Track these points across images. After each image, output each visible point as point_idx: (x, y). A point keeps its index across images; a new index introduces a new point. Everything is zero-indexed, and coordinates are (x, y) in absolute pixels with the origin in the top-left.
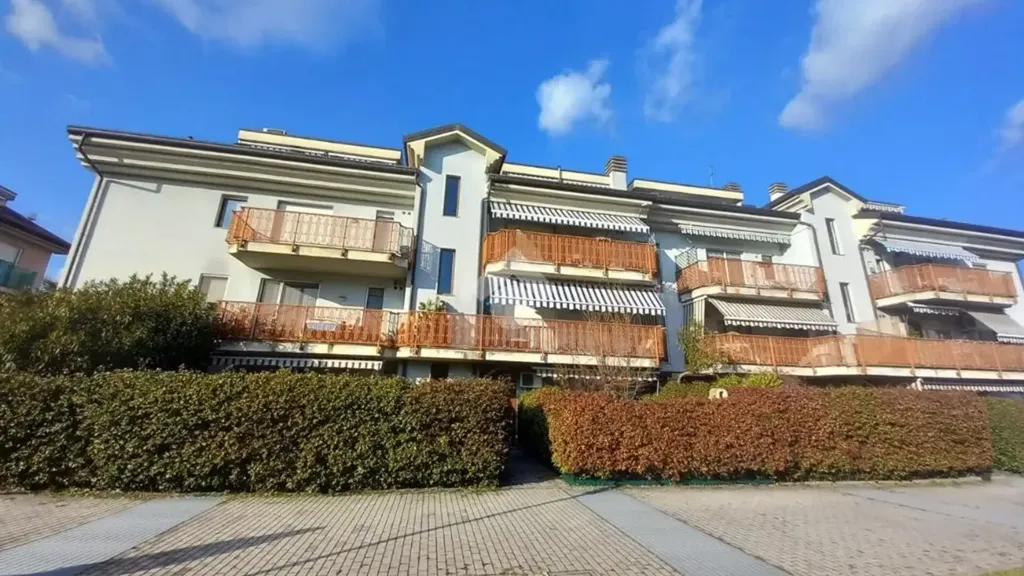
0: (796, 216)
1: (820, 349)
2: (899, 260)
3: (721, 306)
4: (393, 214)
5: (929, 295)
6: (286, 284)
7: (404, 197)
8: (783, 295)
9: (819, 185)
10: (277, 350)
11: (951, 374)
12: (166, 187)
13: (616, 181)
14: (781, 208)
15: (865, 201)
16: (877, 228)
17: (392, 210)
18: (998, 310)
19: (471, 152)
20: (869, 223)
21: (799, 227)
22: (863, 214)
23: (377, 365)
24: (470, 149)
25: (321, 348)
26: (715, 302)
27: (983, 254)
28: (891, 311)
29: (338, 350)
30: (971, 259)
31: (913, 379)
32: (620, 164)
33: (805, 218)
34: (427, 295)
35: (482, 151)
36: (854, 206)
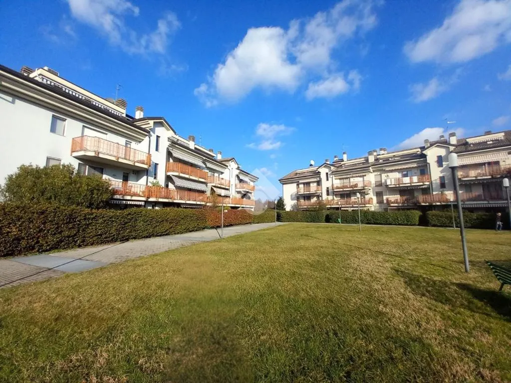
0: (227, 166)
1: (227, 199)
2: (241, 181)
3: (215, 189)
4: (131, 142)
5: (244, 190)
6: (89, 166)
7: (138, 138)
8: (224, 187)
9: (232, 159)
10: (114, 198)
11: (244, 206)
12: (17, 101)
13: (192, 145)
14: (223, 163)
16: (240, 173)
18: (251, 193)
19: (163, 128)
20: (239, 171)
21: (227, 169)
22: (238, 168)
23: (143, 203)
24: (163, 126)
25: (128, 198)
26: (213, 188)
27: (251, 181)
28: (239, 192)
30: (249, 181)
31: (239, 207)
32: (193, 139)
33: (229, 167)
34: (151, 179)
35: (168, 130)
36: (236, 166)
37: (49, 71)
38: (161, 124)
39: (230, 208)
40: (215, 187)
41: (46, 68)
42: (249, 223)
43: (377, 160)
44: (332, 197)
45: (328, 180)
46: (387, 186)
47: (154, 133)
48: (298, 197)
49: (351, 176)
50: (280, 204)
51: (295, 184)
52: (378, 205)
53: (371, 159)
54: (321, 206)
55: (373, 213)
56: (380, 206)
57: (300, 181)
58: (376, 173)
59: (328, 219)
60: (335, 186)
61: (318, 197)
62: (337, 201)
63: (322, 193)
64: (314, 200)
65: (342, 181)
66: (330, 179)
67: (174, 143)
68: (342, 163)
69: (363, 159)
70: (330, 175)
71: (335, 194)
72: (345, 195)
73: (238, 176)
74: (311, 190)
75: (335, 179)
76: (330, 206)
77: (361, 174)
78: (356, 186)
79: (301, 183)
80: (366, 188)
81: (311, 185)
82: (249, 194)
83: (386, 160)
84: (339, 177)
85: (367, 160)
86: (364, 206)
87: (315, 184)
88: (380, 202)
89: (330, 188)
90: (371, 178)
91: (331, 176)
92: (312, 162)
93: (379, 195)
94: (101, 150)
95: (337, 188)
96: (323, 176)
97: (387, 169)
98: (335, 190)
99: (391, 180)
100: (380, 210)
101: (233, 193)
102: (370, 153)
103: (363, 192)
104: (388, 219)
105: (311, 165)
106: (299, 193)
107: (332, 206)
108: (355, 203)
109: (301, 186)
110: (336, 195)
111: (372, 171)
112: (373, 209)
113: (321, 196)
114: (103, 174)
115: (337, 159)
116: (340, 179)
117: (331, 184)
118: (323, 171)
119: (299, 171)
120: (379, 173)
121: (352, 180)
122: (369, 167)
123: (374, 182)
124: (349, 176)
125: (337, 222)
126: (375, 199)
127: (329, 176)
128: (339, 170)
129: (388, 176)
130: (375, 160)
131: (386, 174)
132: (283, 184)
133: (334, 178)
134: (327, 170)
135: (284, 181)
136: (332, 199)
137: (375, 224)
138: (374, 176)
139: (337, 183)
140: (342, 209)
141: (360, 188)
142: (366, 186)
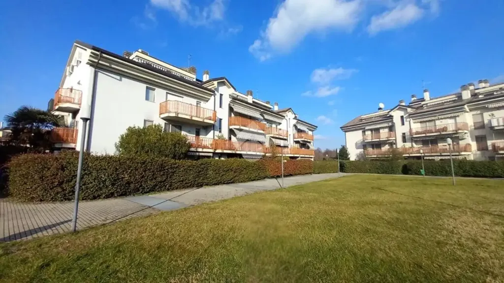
0: (284, 117)
1: (285, 150)
2: (299, 131)
3: (273, 140)
5: (303, 139)
6: (172, 125)
7: (205, 98)
8: (282, 137)
9: (289, 110)
10: (190, 150)
11: (303, 156)
12: (123, 79)
13: (250, 99)
14: (280, 114)
15: (295, 114)
16: (297, 123)
17: (200, 101)
18: (310, 142)
19: (225, 87)
20: (296, 121)
21: (284, 120)
22: (295, 118)
23: (211, 155)
24: (225, 85)
25: (200, 150)
27: (310, 130)
28: (297, 142)
29: (205, 150)
30: (307, 130)
31: (298, 157)
32: (251, 93)
33: (286, 118)
34: (217, 133)
35: (229, 88)
36: (294, 116)
37: (142, 53)
38: (223, 84)
39: (289, 158)
40: (273, 137)
41: (140, 50)
42: (310, 173)
43: (474, 95)
44: (410, 144)
45: (403, 124)
46: (492, 128)
47: (218, 92)
48: (365, 145)
49: (437, 118)
50: (344, 153)
51: (361, 132)
52: (479, 152)
53: (466, 95)
54: (395, 155)
55: (473, 164)
56: (483, 155)
57: (367, 128)
58: (474, 112)
59: (406, 170)
60: (414, 131)
61: (391, 144)
62: (417, 149)
63: (396, 140)
64: (386, 148)
65: (424, 125)
66: (406, 123)
67: (235, 99)
68: (423, 103)
69: (454, 96)
70: (406, 118)
71: (413, 140)
72: (429, 141)
73: (295, 126)
74: (381, 137)
75: (414, 123)
76: (408, 155)
77: (452, 115)
78: (445, 129)
79: (368, 130)
80: (460, 131)
81: (381, 131)
82: (308, 144)
83: (490, 95)
84: (419, 120)
85: (460, 97)
86: (458, 154)
87: (387, 130)
88: (483, 148)
89: (407, 134)
90: (468, 118)
91: (408, 120)
92: (382, 105)
93: (480, 140)
94: (179, 111)
95: (417, 133)
96: (397, 120)
97: (491, 106)
98: (415, 136)
99: (498, 120)
100: (483, 159)
101: (291, 143)
102: (464, 88)
103: (455, 137)
104: (496, 170)
105: (380, 109)
106: (366, 141)
107: (411, 155)
108: (445, 150)
109: (368, 133)
110: (416, 142)
111: (468, 110)
112: (472, 158)
113: (395, 144)
114: (181, 130)
115: (415, 99)
116: (421, 122)
117: (409, 128)
118: (397, 115)
119: (364, 117)
120: (479, 112)
121: (438, 122)
122: (464, 105)
123: (473, 125)
124: (433, 118)
125: (419, 173)
126: (474, 145)
127: (405, 120)
128: (419, 111)
129: (493, 115)
130: (472, 96)
131: (490, 113)
132: (346, 132)
133: (412, 121)
134: (402, 113)
135: (346, 129)
136: (410, 146)
137: (475, 176)
138: (472, 116)
139: (416, 127)
140: (425, 158)
141: (451, 132)
142: (459, 129)
